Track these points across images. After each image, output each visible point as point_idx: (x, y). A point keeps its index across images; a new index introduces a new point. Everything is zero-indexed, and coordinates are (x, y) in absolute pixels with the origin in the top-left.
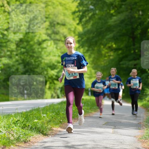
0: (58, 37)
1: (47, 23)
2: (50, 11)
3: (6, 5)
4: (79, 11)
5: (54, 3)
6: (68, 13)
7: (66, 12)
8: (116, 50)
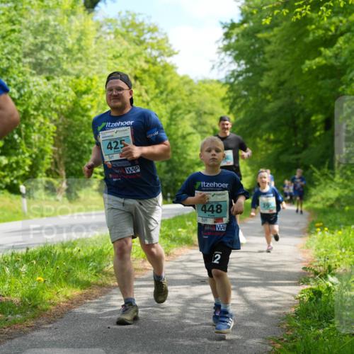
0: (205, 129)
1: (193, 114)
2: (195, 101)
3: (144, 94)
4: (229, 98)
5: (199, 90)
6: (217, 100)
7: (214, 98)
8: (275, 142)
